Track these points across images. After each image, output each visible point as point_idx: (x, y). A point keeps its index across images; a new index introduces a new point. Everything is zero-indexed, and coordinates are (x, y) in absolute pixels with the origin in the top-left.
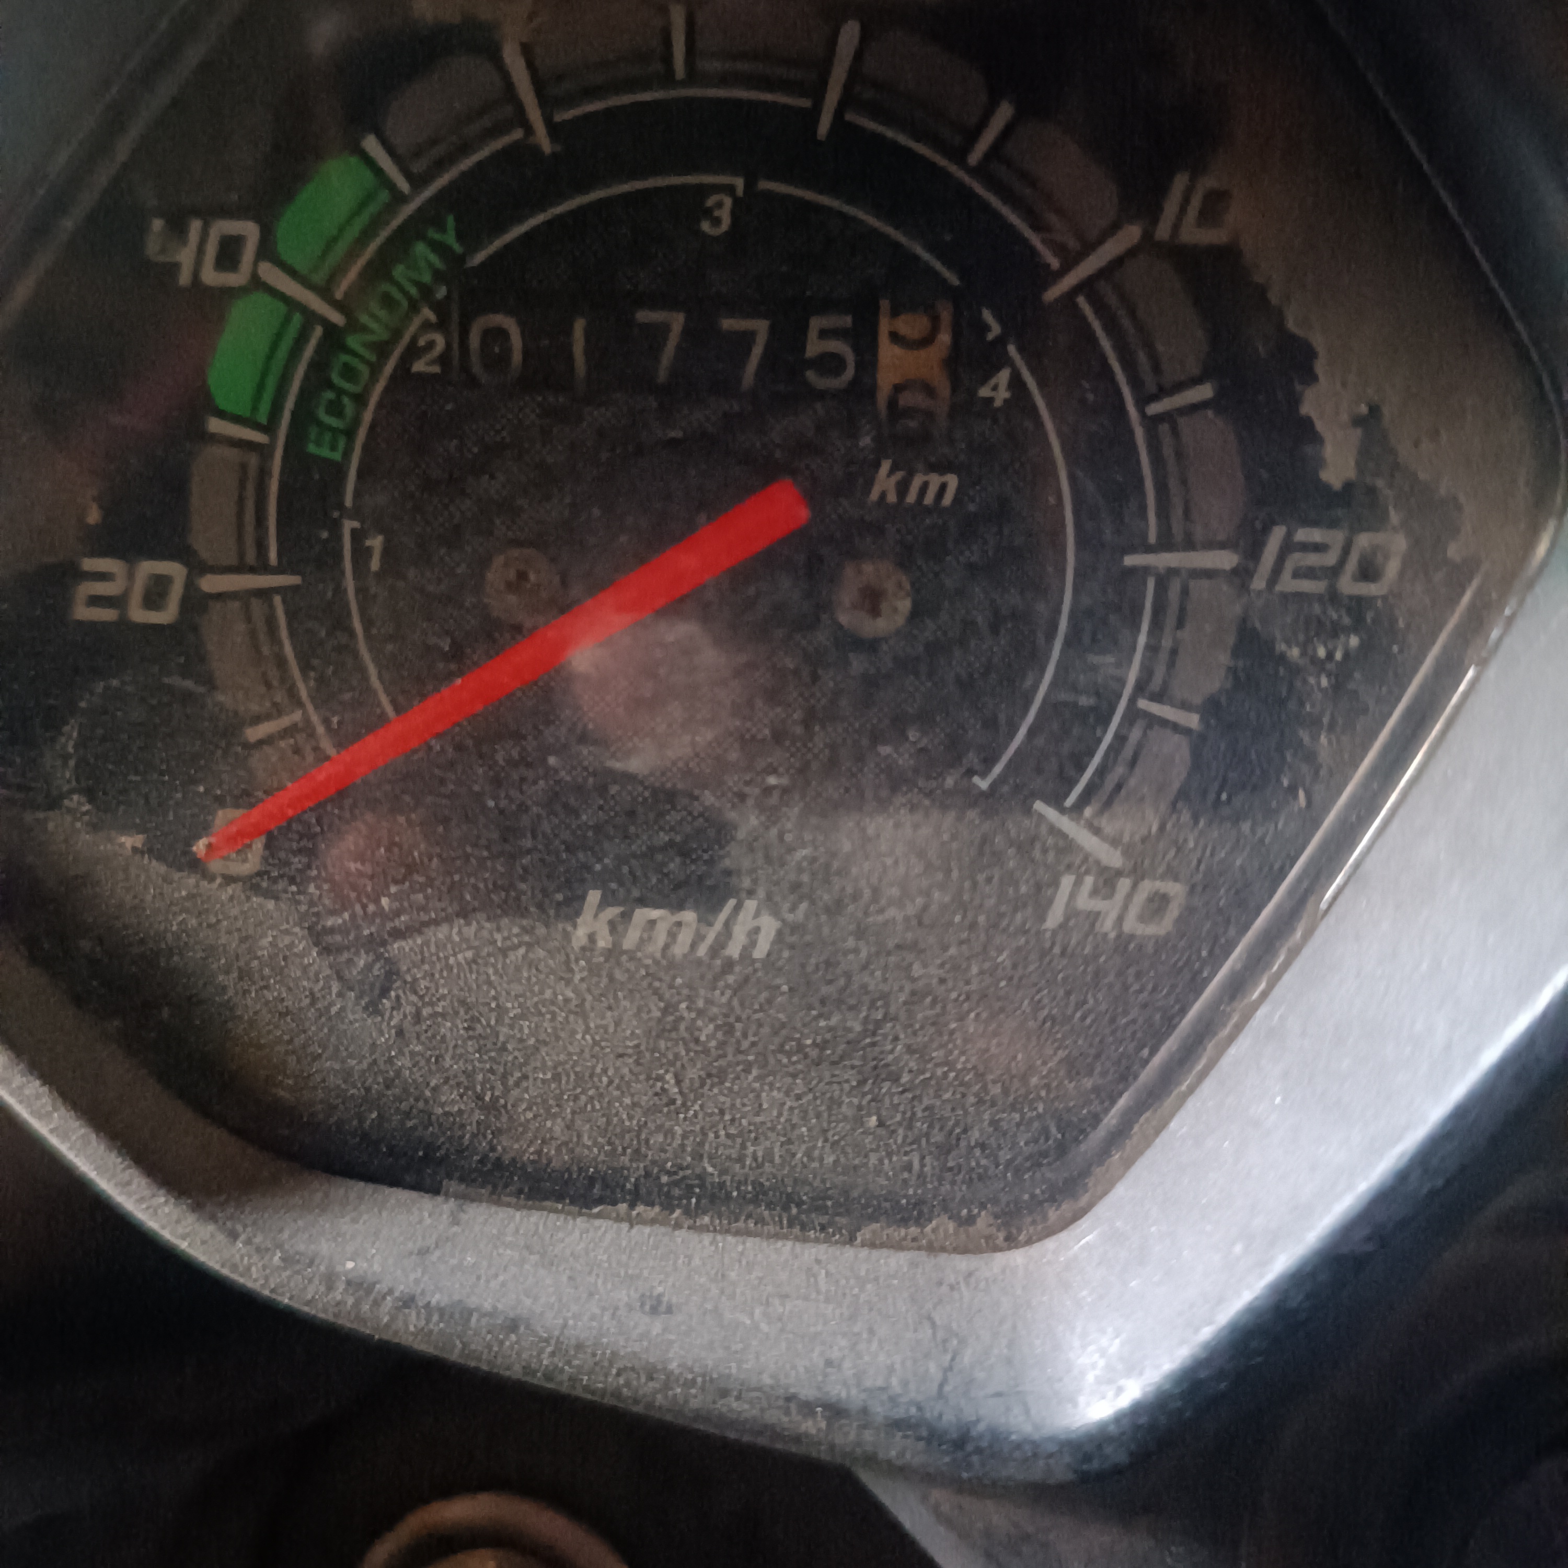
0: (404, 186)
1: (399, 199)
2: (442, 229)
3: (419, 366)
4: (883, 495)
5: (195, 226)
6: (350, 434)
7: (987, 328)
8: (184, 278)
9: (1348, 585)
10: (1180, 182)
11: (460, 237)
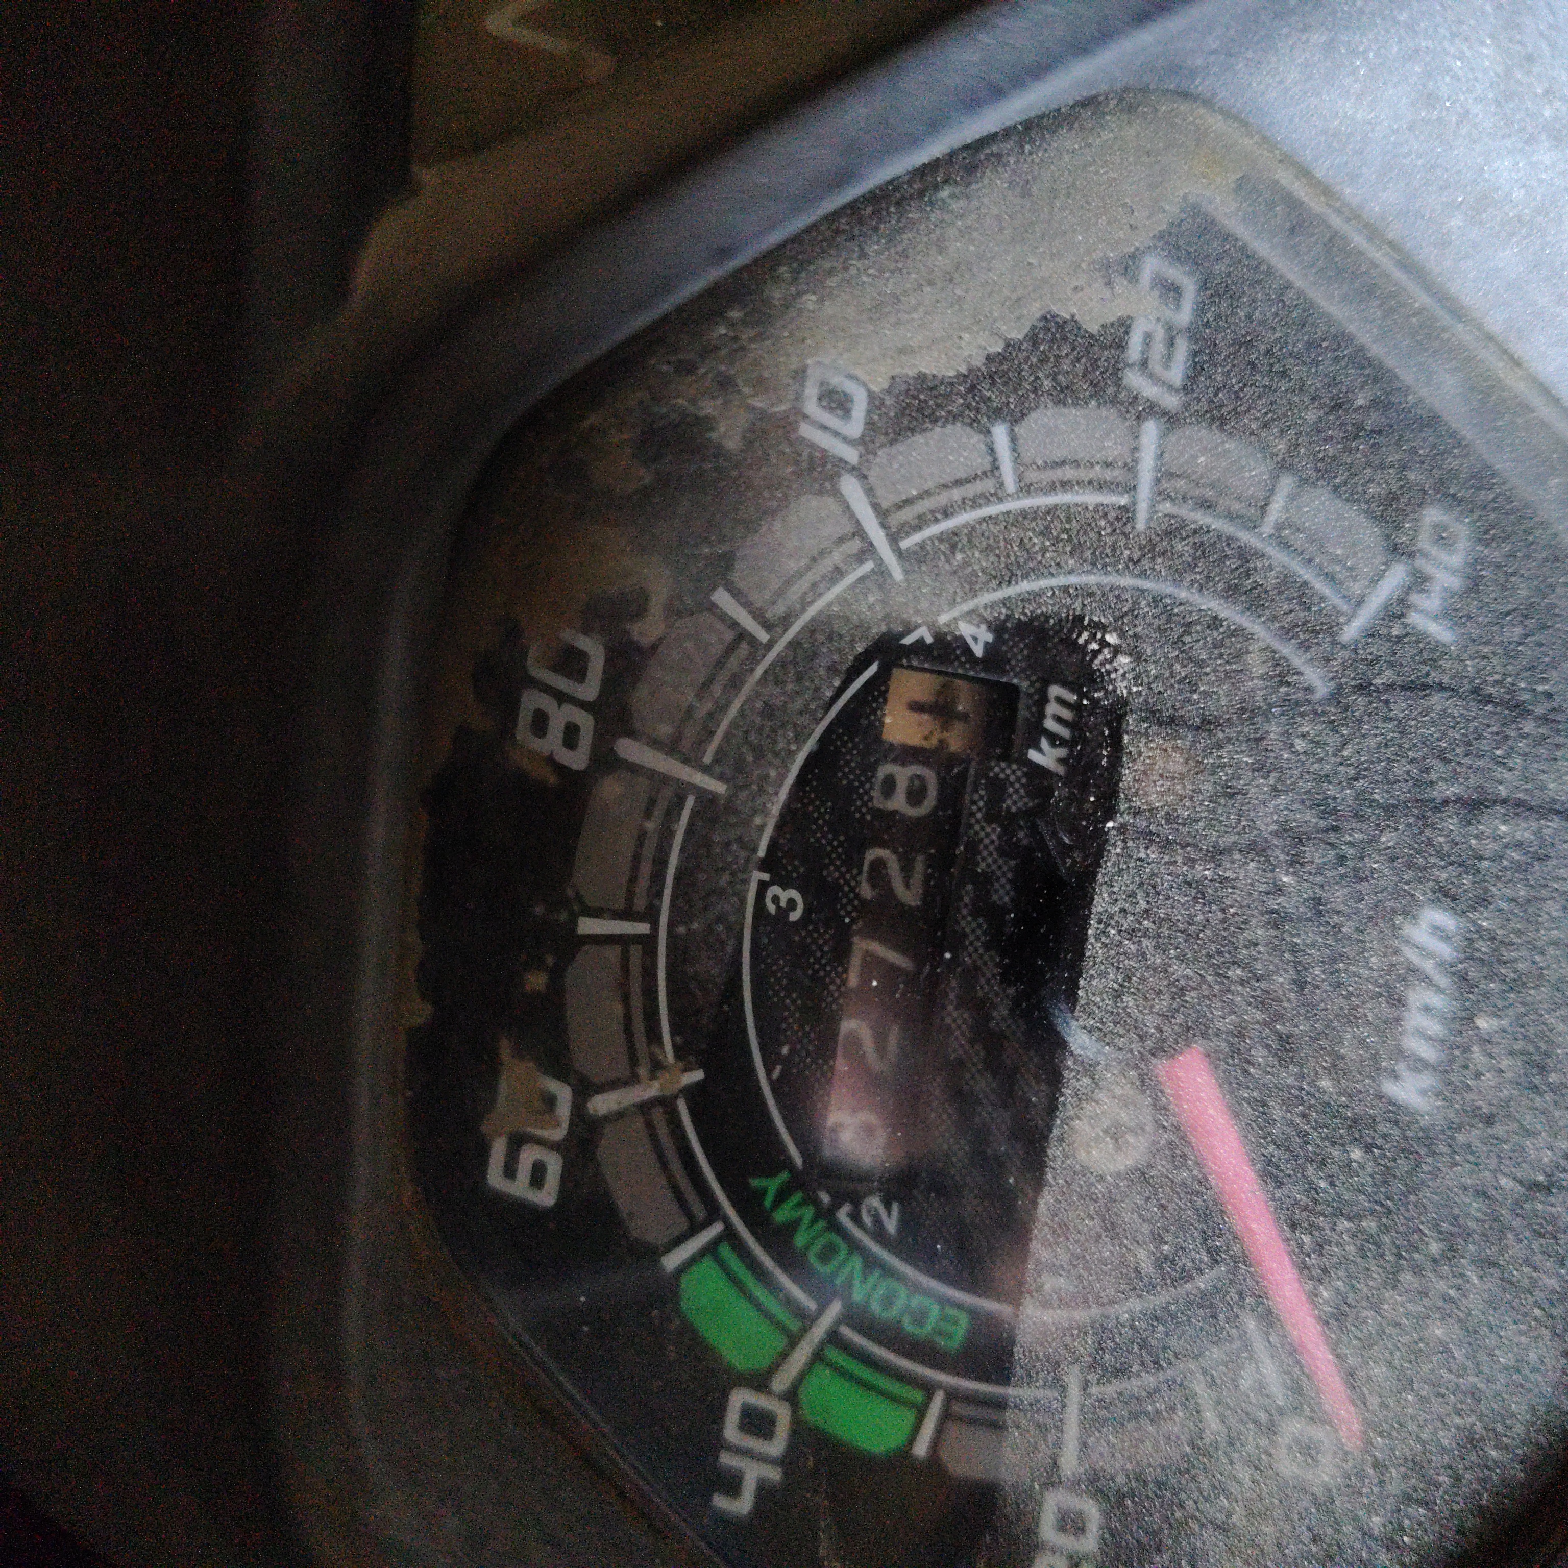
0: (716, 1229)
1: (730, 1234)
2: (763, 1192)
3: (891, 1225)
4: (1061, 761)
5: (727, 1460)
6: (944, 1301)
7: (921, 641)
8: (774, 1474)
9: (1185, 316)
10: (806, 431)
11: (771, 1173)
